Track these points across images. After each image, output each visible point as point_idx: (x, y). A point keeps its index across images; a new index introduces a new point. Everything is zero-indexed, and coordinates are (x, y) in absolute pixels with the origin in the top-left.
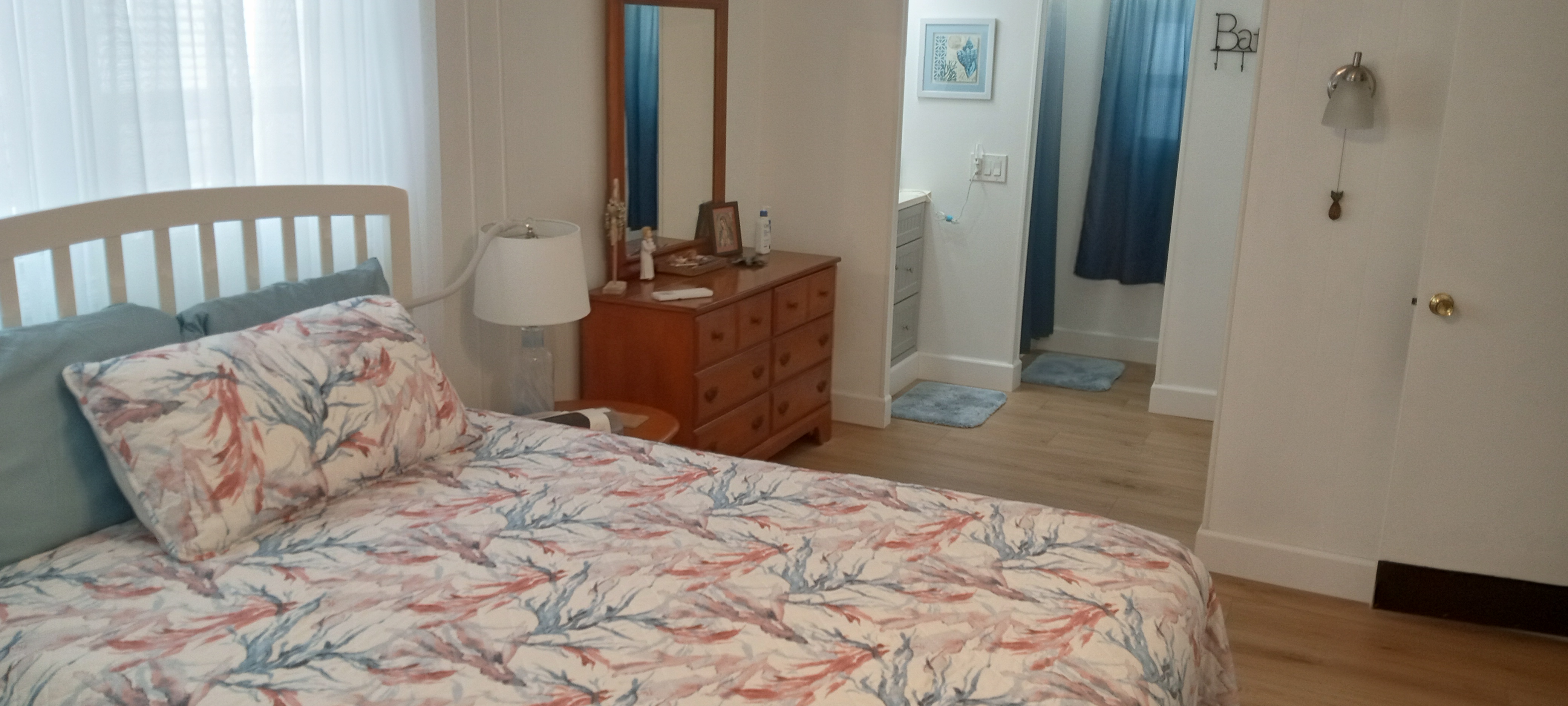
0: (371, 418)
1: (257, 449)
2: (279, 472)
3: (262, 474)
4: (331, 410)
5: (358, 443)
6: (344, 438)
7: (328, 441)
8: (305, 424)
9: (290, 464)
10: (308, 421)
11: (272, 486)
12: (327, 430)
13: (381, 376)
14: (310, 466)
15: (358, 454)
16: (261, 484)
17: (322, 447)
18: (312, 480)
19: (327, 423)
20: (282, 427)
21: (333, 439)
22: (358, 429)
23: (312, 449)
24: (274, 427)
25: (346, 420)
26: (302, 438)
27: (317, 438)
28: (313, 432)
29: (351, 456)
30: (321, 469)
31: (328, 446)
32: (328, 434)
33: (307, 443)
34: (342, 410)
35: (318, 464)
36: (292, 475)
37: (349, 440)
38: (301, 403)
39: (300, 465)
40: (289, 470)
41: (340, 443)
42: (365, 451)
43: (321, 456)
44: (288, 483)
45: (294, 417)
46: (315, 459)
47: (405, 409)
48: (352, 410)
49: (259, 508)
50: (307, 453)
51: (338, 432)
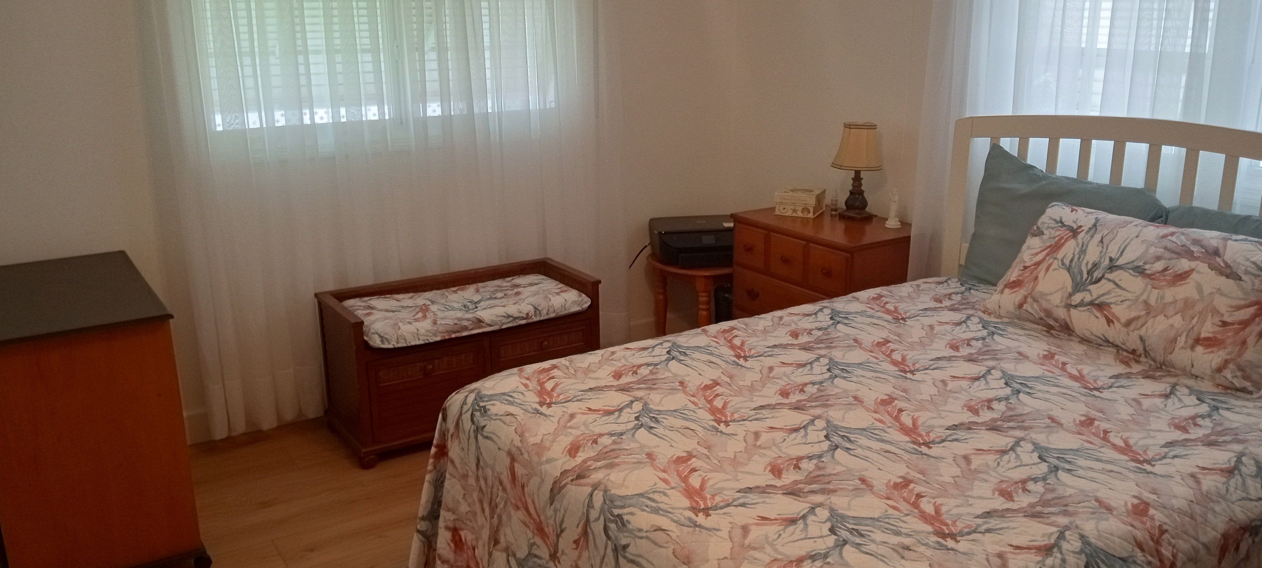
0: (1127, 303)
1: (1041, 275)
2: (1042, 294)
3: (1033, 290)
4: (1103, 281)
5: (1105, 312)
6: (1097, 302)
7: (1084, 298)
8: (1079, 278)
9: (1052, 294)
10: (1082, 278)
11: (1035, 300)
12: (1089, 291)
13: (1164, 283)
14: (1063, 304)
15: (1103, 321)
16: (1030, 294)
17: (1077, 298)
18: (1061, 313)
19: (1092, 287)
20: (1065, 273)
21: (1088, 298)
22: (1111, 303)
23: (1070, 295)
24: (1061, 270)
25: (1108, 293)
26: (1069, 286)
27: (1078, 291)
28: (1078, 287)
29: (1097, 318)
30: (1069, 311)
31: (1082, 300)
32: (1087, 293)
33: (1070, 290)
34: (1111, 286)
35: (1069, 306)
36: (1048, 301)
37: (1100, 306)
38: (1090, 266)
39: (1056, 300)
40: (1048, 297)
41: (1091, 303)
42: (1109, 321)
43: (1074, 303)
44: (1045, 305)
45: (1076, 271)
46: (1069, 302)
47: (1165, 316)
48: (1118, 290)
49: (1020, 306)
50: (1066, 295)
51: (1094, 297)
